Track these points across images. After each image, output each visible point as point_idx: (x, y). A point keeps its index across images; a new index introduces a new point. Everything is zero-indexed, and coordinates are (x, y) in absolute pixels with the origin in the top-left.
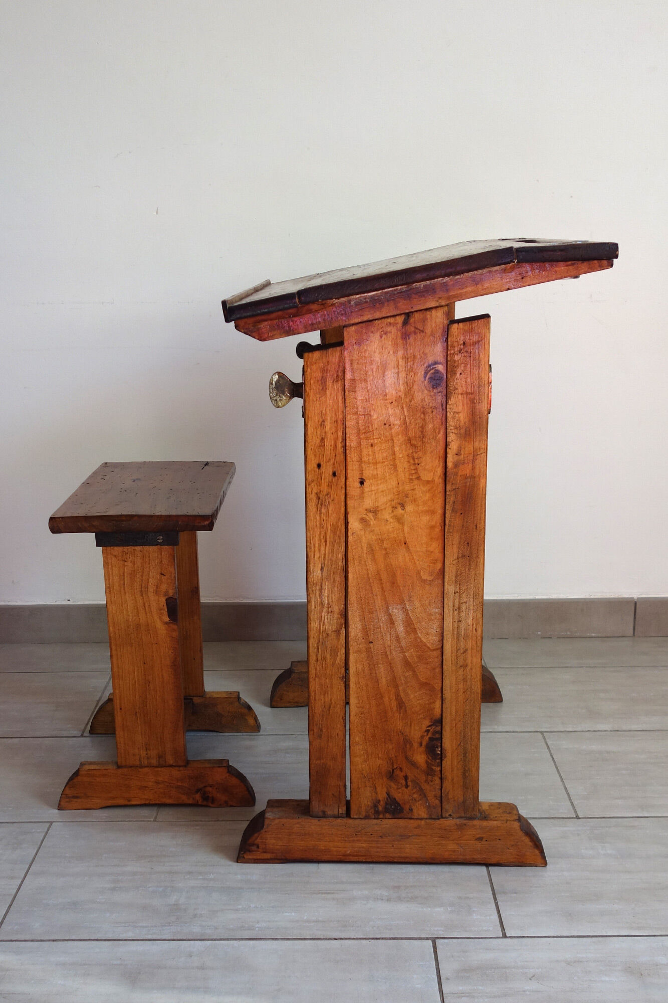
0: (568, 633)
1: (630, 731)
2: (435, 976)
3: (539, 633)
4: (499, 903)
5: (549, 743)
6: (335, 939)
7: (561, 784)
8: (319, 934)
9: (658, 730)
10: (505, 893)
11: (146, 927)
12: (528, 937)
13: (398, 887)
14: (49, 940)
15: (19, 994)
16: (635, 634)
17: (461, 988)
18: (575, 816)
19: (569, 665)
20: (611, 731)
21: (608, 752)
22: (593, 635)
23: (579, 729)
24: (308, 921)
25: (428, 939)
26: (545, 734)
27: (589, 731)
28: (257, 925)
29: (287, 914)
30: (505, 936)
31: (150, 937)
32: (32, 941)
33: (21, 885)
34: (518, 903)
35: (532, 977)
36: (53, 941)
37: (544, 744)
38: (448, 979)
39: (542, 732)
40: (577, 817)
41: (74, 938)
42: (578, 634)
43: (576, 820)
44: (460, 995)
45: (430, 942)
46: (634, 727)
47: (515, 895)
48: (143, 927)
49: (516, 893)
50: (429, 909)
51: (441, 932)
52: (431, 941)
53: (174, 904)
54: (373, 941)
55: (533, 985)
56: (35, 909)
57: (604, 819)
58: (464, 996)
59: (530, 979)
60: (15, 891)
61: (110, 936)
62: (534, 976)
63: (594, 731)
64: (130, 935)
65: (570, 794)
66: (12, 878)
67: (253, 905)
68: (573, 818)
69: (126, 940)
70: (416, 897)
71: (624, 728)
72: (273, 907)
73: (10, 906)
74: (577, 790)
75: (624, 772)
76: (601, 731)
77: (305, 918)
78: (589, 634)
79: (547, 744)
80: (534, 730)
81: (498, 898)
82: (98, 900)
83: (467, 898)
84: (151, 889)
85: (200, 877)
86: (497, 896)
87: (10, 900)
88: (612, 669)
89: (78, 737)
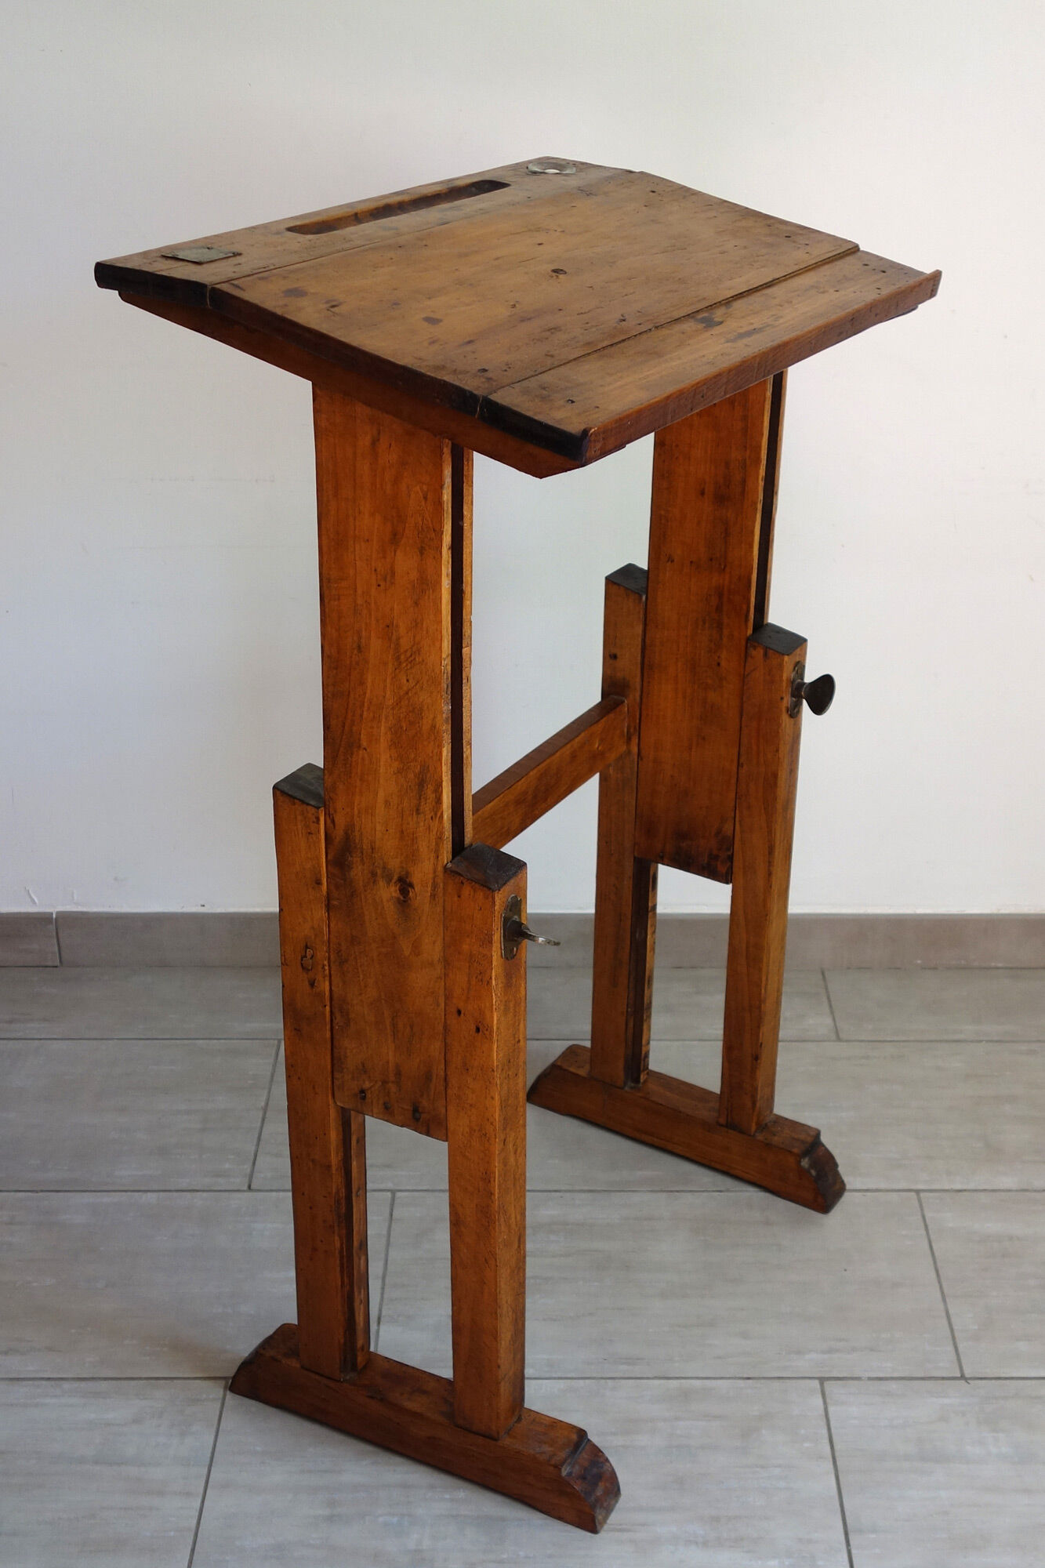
0: (962, 962)
3: (919, 962)
4: (854, 1552)
5: (929, 1215)
7: (941, 1306)
10: (860, 1531)
13: (716, 1519)
18: (959, 1376)
19: (961, 1037)
20: (1017, 1191)
21: (1011, 1238)
22: (1000, 965)
23: (971, 1186)
26: (922, 1196)
27: (985, 1190)
33: (201, 1509)
34: (877, 1551)
37: (919, 1217)
39: (918, 1192)
40: (963, 1377)
42: (976, 964)
43: (960, 1382)
47: (873, 1536)
49: (875, 1532)
50: (760, 1562)
53: (415, 1551)
56: (227, 1558)
57: (999, 1381)
60: (195, 1522)
63: (993, 1191)
65: (955, 1328)
66: (188, 1494)
67: (522, 1554)
68: (956, 1378)
70: (742, 1539)
71: (1038, 1184)
72: (550, 1556)
73: (193, 1550)
74: (965, 1318)
75: (1031, 1282)
76: (1002, 1191)
78: (993, 964)
79: (924, 1219)
80: (906, 1188)
81: (851, 1542)
82: (311, 1542)
83: (810, 1541)
84: (381, 1519)
85: (447, 1496)
86: (851, 1537)
87: (190, 1541)
88: (1024, 1047)
89: (244, 1191)
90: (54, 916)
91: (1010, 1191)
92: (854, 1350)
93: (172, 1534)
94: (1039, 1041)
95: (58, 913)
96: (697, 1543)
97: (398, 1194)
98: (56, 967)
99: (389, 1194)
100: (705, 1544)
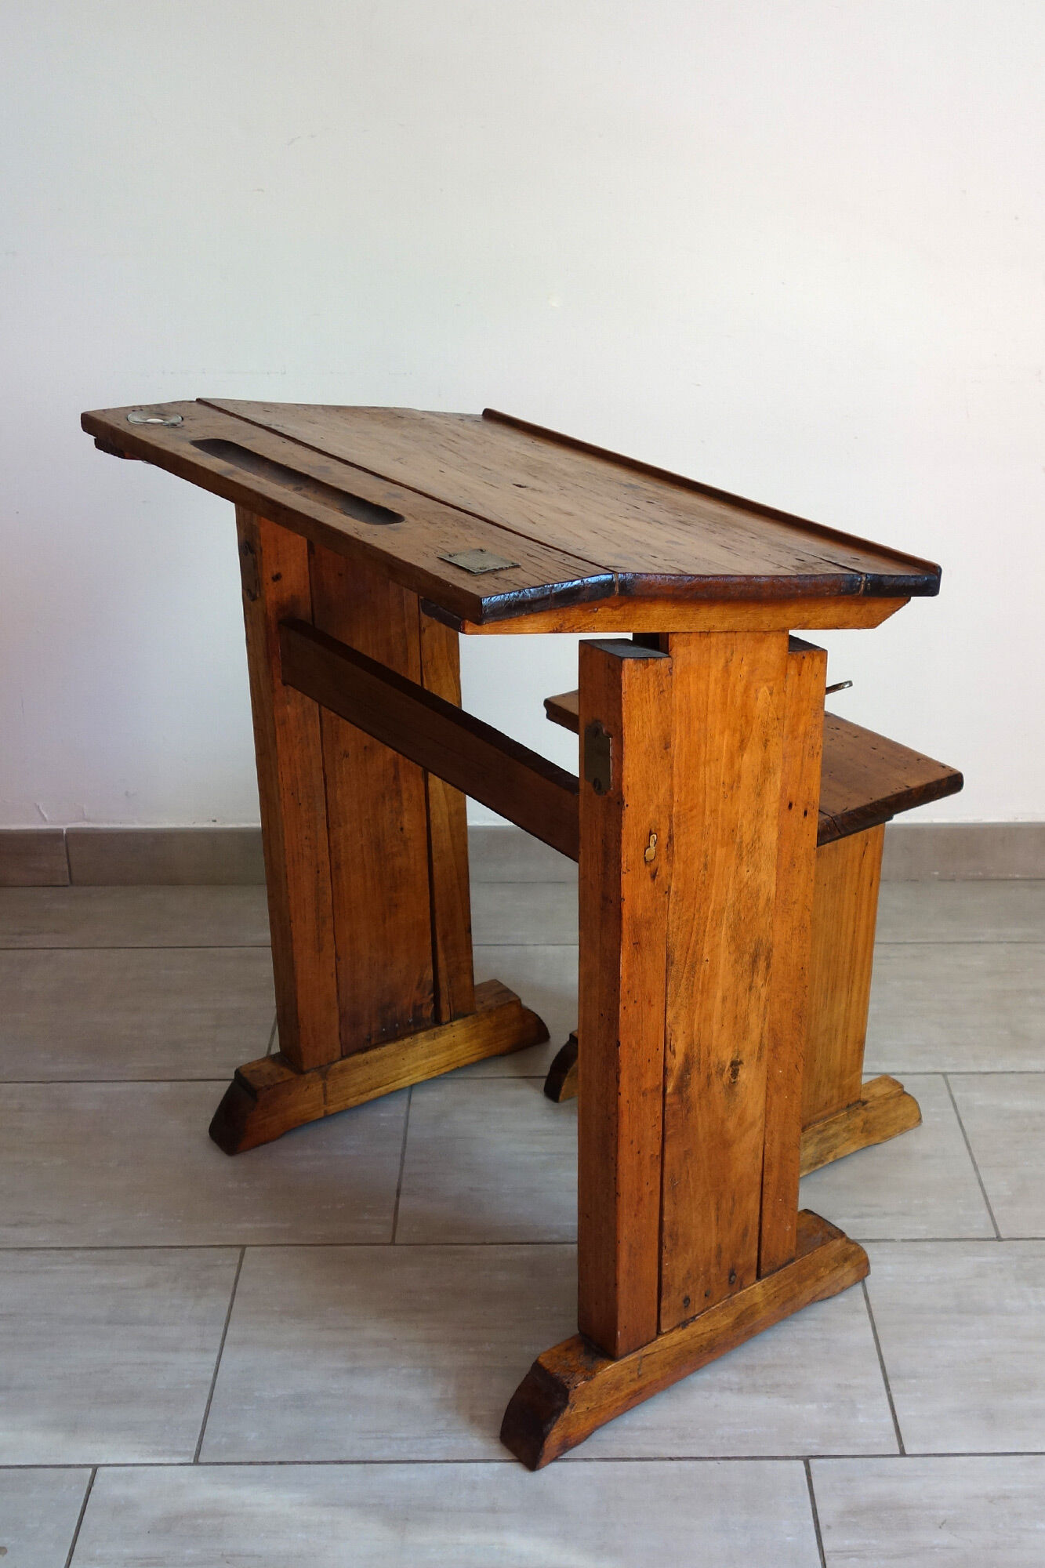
0: (980, 874)
2: (811, 1522)
3: (936, 873)
4: (894, 1396)
5: (956, 1095)
6: (671, 1459)
7: (974, 1175)
8: (648, 1451)
10: (900, 1377)
11: (407, 1439)
12: (935, 1455)
13: (751, 1368)
14: (273, 1463)
15: (247, 1556)
17: (847, 1542)
18: (995, 1236)
19: (982, 939)
22: (1017, 876)
23: (999, 1068)
25: (797, 1458)
26: (949, 1077)
27: (1013, 1072)
30: (903, 1454)
31: (413, 1457)
32: (251, 1463)
33: (218, 1364)
34: (919, 1394)
35: (943, 1524)
36: (281, 1463)
37: (946, 1096)
38: (829, 1527)
39: (944, 1074)
40: (999, 1239)
41: (308, 1458)
42: (993, 875)
43: (997, 1243)
44: (845, 1554)
45: (800, 1464)
47: (914, 1381)
48: (402, 1439)
49: (915, 1377)
50: (797, 1406)
51: (815, 1447)
52: (802, 1462)
54: (722, 1462)
55: (944, 1538)
56: (245, 1407)
57: (1036, 1242)
58: (852, 1557)
59: (940, 1527)
60: (211, 1375)
61: (357, 1455)
63: (1022, 1073)
64: (386, 1454)
65: (989, 1194)
66: (205, 1350)
68: (992, 1239)
69: (381, 1462)
70: (778, 1386)
73: (210, 1401)
74: (998, 1185)
76: (1031, 1072)
78: (1010, 875)
79: (952, 1097)
80: (933, 1071)
81: (891, 1387)
82: (333, 1392)
83: (848, 1387)
85: (471, 1349)
86: (891, 1383)
87: (207, 1393)
90: (64, 832)
91: (1038, 1073)
92: (885, 1214)
93: (188, 1386)
95: (68, 829)
96: (731, 1390)
98: (67, 886)
100: (740, 1390)
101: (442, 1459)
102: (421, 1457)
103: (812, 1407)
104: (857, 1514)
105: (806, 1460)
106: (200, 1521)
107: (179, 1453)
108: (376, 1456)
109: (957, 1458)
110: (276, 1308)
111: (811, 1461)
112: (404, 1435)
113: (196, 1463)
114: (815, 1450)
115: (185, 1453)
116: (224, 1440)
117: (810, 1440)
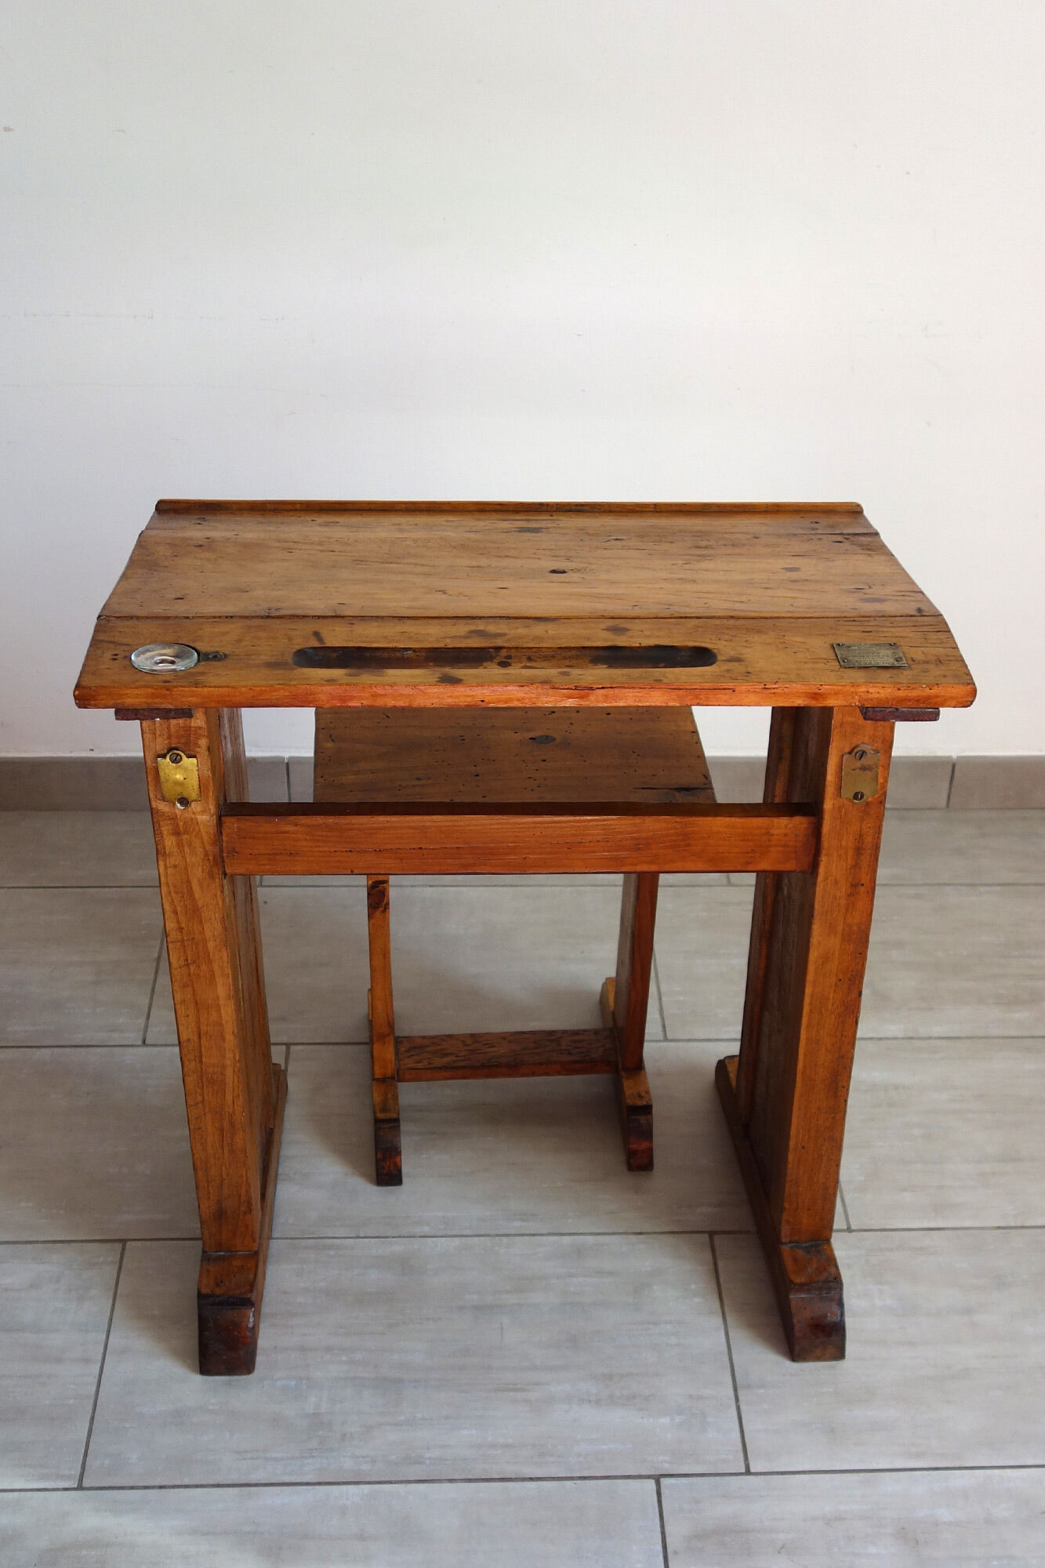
1: (930, 1038)
2: (659, 1548)
4: (743, 1408)
6: (531, 1479)
8: (510, 1470)
9: (970, 1038)
10: (749, 1387)
11: (281, 1459)
12: (777, 1473)
13: (609, 1377)
14: (153, 1487)
16: (950, 805)
18: (846, 1228)
20: (903, 1038)
21: (897, 1087)
24: (493, 1446)
25: (649, 1477)
28: (427, 1455)
29: (464, 1432)
30: (748, 1472)
31: (287, 1479)
32: (132, 1488)
33: (100, 1376)
34: (766, 1406)
35: (782, 1548)
36: (161, 1487)
38: (676, 1553)
40: (849, 1230)
41: (187, 1481)
43: (847, 1234)
45: (652, 1483)
46: (937, 1030)
47: (762, 1391)
48: (276, 1460)
49: (763, 1387)
50: (652, 1420)
51: (666, 1466)
52: (653, 1481)
53: (314, 1414)
54: (579, 1482)
56: (127, 1425)
57: (884, 1233)
59: (779, 1552)
60: (94, 1388)
61: (234, 1478)
62: (783, 1547)
63: (880, 1039)
64: (261, 1476)
66: (87, 1361)
67: (419, 1416)
68: (843, 1230)
69: (256, 1485)
70: (634, 1397)
71: (923, 1031)
72: (447, 1418)
73: (92, 1419)
74: (852, 1169)
75: (916, 1132)
77: (490, 1439)
81: (741, 1398)
82: (211, 1407)
83: (700, 1398)
84: (279, 1383)
85: (344, 1358)
86: (740, 1393)
87: (90, 1408)
88: (912, 891)
89: (138, 1046)
91: (895, 1038)
93: (71, 1402)
94: (927, 885)
96: (590, 1402)
97: (293, 1048)
99: (284, 1047)
100: (598, 1402)
101: (315, 1481)
102: (293, 1479)
103: (665, 1420)
104: (704, 1538)
105: (657, 1479)
106: (84, 1552)
107: (62, 1477)
108: (254, 1478)
109: (798, 1476)
110: (156, 1312)
111: (664, 1482)
112: (279, 1455)
113: (80, 1487)
114: (667, 1468)
115: (69, 1477)
116: (107, 1462)
117: (661, 1458)
